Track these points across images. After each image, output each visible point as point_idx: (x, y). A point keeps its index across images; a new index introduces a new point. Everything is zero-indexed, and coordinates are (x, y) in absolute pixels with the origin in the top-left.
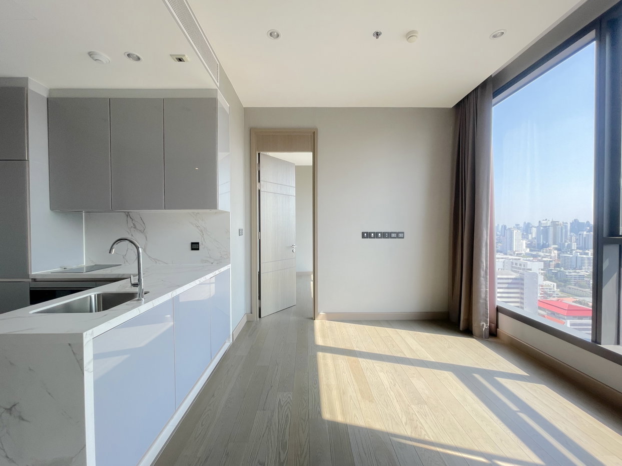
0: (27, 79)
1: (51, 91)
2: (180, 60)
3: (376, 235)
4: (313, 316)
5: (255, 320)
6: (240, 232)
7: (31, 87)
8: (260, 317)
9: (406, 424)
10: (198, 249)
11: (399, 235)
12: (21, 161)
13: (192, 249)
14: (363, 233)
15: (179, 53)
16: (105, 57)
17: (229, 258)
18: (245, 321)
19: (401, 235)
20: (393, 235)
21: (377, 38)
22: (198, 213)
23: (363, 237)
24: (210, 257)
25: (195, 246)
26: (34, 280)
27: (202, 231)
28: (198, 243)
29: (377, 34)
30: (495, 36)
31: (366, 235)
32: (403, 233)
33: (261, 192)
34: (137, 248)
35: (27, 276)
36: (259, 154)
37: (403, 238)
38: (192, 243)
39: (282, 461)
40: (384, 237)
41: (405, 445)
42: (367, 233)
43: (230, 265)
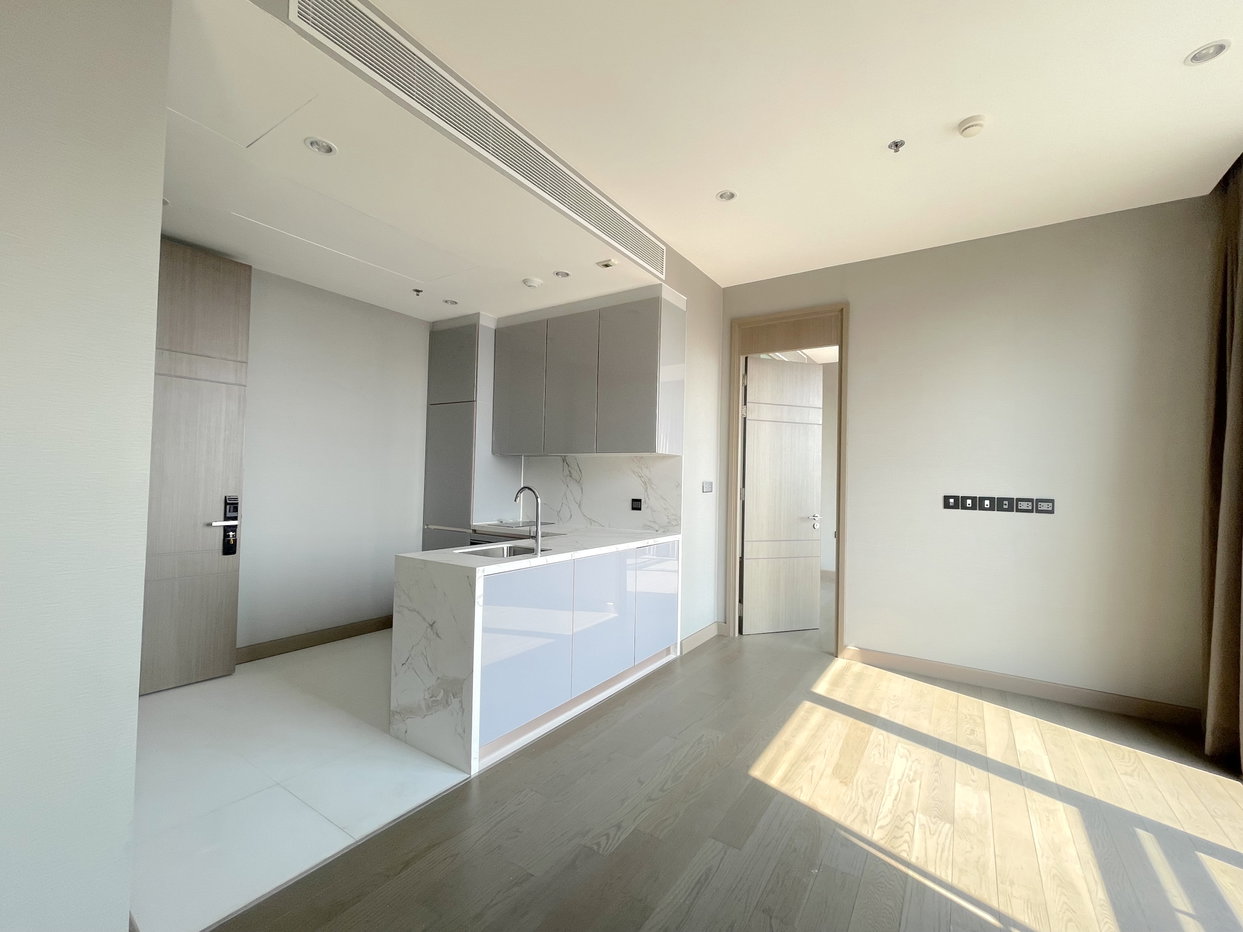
0: (478, 315)
1: (499, 320)
2: (607, 266)
3: (978, 503)
4: (833, 650)
5: (732, 635)
6: (706, 488)
7: (483, 322)
8: (740, 632)
9: (881, 827)
10: (640, 509)
11: (1039, 506)
12: (471, 402)
13: (633, 509)
14: (946, 498)
15: (603, 259)
16: (537, 281)
17: (679, 525)
18: (713, 633)
19: (1044, 506)
20: (1024, 505)
21: (896, 151)
22: (642, 457)
23: (947, 505)
24: (654, 522)
25: (636, 505)
26: (475, 531)
27: (646, 484)
28: (640, 500)
29: (897, 145)
30: (1197, 58)
31: (954, 502)
32: (1052, 501)
33: (747, 422)
34: (537, 498)
35: (468, 525)
36: (746, 358)
37: (1052, 512)
38: (633, 500)
39: (665, 788)
40: (1001, 509)
41: (855, 845)
42: (956, 498)
43: (679, 537)
